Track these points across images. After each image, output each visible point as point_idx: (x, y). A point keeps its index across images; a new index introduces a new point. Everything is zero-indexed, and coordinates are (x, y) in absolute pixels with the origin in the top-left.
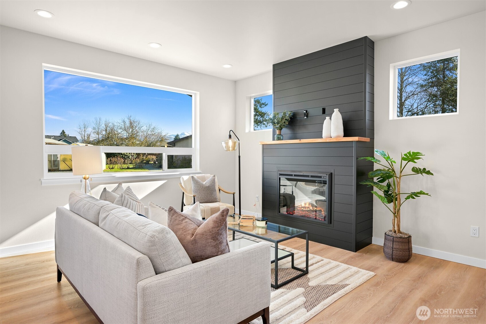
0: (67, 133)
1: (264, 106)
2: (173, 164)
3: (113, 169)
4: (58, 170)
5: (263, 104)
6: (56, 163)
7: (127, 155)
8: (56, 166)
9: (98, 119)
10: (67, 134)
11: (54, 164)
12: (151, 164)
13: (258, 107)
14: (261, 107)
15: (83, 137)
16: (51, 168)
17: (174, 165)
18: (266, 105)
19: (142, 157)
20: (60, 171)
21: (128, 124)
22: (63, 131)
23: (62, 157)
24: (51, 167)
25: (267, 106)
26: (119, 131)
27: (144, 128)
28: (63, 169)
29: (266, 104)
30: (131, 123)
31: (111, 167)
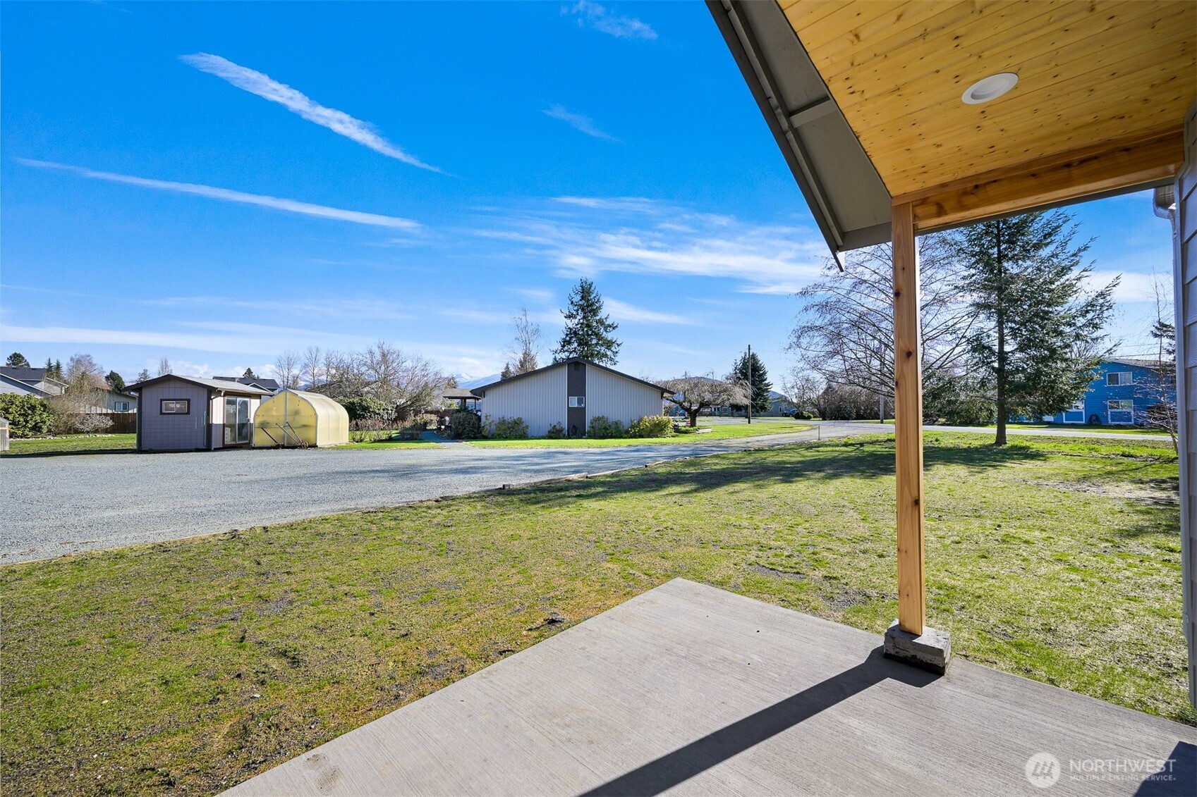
0: (255, 374)
1: (611, 329)
2: (481, 432)
3: (361, 441)
4: (249, 447)
5: (610, 326)
6: (244, 431)
7: (379, 414)
8: (245, 438)
9: (314, 350)
10: (256, 376)
11: (240, 434)
12: (430, 430)
13: (601, 331)
14: (606, 331)
15: (285, 380)
16: (234, 443)
17: (483, 433)
18: (614, 328)
19: (413, 418)
20: (254, 448)
21: (378, 357)
22: (249, 370)
23: (259, 420)
24: (235, 440)
25: (617, 329)
26: (363, 369)
27: (408, 364)
28: (260, 445)
29: (615, 325)
30: (384, 355)
31: (358, 438)
